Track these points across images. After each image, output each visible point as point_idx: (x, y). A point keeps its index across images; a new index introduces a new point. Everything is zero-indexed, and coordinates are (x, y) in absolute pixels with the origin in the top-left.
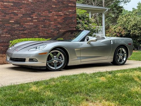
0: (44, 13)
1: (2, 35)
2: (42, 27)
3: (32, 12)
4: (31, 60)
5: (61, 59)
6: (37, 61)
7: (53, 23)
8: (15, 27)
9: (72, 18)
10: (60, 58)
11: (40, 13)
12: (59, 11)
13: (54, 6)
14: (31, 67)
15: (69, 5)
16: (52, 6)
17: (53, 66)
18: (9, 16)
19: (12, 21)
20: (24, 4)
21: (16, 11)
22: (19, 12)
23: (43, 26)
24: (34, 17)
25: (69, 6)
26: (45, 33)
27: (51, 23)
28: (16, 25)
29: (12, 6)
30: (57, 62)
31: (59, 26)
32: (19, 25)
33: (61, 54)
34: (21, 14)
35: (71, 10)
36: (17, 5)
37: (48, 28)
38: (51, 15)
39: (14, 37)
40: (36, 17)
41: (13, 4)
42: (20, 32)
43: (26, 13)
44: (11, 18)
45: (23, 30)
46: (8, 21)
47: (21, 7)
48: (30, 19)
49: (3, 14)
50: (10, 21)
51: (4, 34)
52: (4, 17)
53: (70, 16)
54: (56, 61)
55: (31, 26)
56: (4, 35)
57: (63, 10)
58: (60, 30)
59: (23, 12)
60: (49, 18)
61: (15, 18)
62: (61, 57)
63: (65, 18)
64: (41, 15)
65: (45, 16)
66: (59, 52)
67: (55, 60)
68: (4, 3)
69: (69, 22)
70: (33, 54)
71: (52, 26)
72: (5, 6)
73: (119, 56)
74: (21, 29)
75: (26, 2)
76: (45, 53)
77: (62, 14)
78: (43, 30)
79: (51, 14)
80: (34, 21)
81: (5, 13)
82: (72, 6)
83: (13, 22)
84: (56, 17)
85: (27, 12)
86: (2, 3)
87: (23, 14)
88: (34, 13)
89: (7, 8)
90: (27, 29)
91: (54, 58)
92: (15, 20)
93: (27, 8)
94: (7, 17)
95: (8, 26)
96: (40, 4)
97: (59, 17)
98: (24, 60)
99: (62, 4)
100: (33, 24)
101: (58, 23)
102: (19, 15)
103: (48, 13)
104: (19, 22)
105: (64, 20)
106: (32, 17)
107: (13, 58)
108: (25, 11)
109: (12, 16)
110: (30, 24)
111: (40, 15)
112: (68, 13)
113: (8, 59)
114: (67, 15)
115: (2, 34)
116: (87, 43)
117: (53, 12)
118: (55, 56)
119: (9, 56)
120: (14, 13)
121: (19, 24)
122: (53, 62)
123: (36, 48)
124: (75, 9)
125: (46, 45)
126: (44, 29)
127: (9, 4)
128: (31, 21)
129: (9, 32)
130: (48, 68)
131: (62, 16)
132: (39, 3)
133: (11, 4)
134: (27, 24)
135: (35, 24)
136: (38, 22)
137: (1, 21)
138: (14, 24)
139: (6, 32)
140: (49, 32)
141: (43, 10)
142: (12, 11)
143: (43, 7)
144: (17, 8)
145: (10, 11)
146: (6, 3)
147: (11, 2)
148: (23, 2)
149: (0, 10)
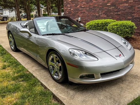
1: (101, 16)
8: (111, 9)
23: (139, 6)
28: (112, 7)
32: (114, 7)
44: (109, 2)
45: (117, 11)
48: (126, 0)
50: (108, 4)
56: (102, 16)
61: (112, 1)
74: (115, 10)
78: (139, 11)
80: (129, 1)
83: (110, 4)
90: (121, 10)
92: (111, 3)
95: (105, 8)
100: (127, 5)
110: (125, 5)
121: (115, 6)
128: (126, 2)
134: (122, 5)
135: (130, 5)
136: (134, 3)
137: (101, 5)
138: (110, 6)
139: (104, 13)
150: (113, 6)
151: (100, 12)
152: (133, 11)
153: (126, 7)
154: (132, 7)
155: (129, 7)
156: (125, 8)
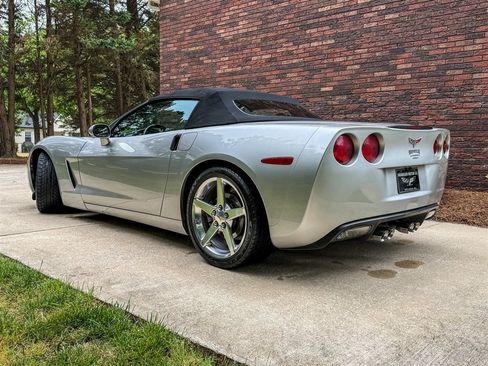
0: (441, 46)
2: (430, 97)
3: (392, 51)
8: (334, 103)
11: (424, 48)
18: (320, 76)
19: (327, 89)
20: (369, 30)
21: (341, 59)
22: (350, 58)
23: (434, 90)
24: (399, 67)
26: (442, 117)
27: (475, 76)
28: (338, 98)
29: (331, 46)
32: (345, 97)
34: (356, 64)
36: (346, 40)
37: (458, 96)
38: (479, 47)
40: (410, 65)
41: (333, 41)
42: (348, 116)
43: (374, 57)
44: (326, 81)
45: (358, 111)
46: (316, 91)
47: (358, 42)
48: (386, 73)
49: (307, 73)
50: (323, 89)
52: (307, 82)
59: (364, 56)
60: (469, 60)
61: (338, 77)
64: (431, 53)
65: (447, 56)
68: (312, 44)
71: (478, 87)
72: (312, 53)
74: (351, 107)
75: (374, 24)
78: (434, 107)
79: (478, 41)
80: (399, 77)
81: (311, 70)
83: (331, 89)
85: (377, 54)
86: (306, 45)
87: (362, 64)
88: (404, 52)
89: (319, 54)
90: (370, 107)
92: (336, 83)
93: (377, 40)
94: (317, 79)
95: (315, 103)
96: (429, 17)
100: (392, 88)
102: (349, 67)
103: (463, 43)
104: (346, 87)
106: (395, 67)
108: (368, 52)
109: (328, 75)
110: (383, 89)
111: (424, 54)
120: (335, 64)
121: (348, 93)
126: (438, 101)
127: (324, 43)
128: (389, 80)
132: (422, 15)
133: (329, 42)
134: (373, 90)
135: (400, 87)
136: (415, 81)
137: (299, 93)
138: (333, 94)
140: (463, 111)
141: (441, 35)
142: (331, 61)
143: (443, 25)
144: (345, 49)
145: (325, 61)
146: (315, 44)
147: (330, 37)
148: (365, 26)
149: (300, 63)
150: (340, 94)
152: (414, 108)
153: (386, 94)
154: (408, 94)
155: (398, 94)
156: (384, 99)
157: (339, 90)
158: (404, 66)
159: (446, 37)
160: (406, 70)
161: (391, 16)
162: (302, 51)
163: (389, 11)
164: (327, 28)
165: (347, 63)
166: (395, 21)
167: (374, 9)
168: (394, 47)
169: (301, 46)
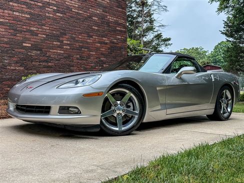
0: (80, 37)
1: (9, 67)
2: (77, 59)
3: (61, 33)
4: (64, 110)
5: (132, 107)
6: (79, 113)
7: (94, 53)
8: (32, 54)
9: (121, 48)
10: (129, 107)
11: (74, 36)
12: (103, 36)
13: (96, 28)
14: (63, 127)
15: (117, 28)
16: (93, 27)
17: (115, 125)
18: (21, 35)
19: (27, 45)
20: (49, 18)
21: (35, 29)
22: (40, 30)
23: (78, 56)
24: (64, 42)
25: (118, 30)
26: (82, 69)
27: (91, 53)
28: (34, 52)
29: (28, 19)
30: (123, 115)
31: (102, 59)
32: (39, 52)
33: (131, 96)
34: (43, 34)
35: (120, 37)
36: (37, 18)
37: (86, 60)
38: (91, 41)
39: (30, 71)
40: (69, 42)
41: (29, 16)
42: (41, 63)
43: (52, 33)
44: (26, 40)
45: (47, 61)
46: (20, 44)
47: (43, 22)
48: (59, 43)
49: (12, 31)
50: (24, 44)
51: (13, 65)
52: (12, 37)
53: (118, 45)
54: (121, 112)
55: (60, 55)
56: (12, 68)
57: (109, 35)
58: (104, 65)
59: (47, 31)
60: (89, 46)
61: (34, 39)
62: (131, 104)
63: (112, 47)
64: (76, 39)
65: (82, 42)
66: (127, 91)
67: (119, 111)
68: (14, 13)
69: (117, 54)
70: (68, 96)
71: (92, 58)
72: (16, 18)
73: (222, 104)
74: (42, 58)
75: (51, 15)
76: (99, 94)
77: (107, 41)
78: (79, 64)
79: (91, 39)
80: (65, 47)
81: (15, 30)
82: (121, 31)
83: (30, 45)
84: (99, 45)
85: (54, 32)
86: (10, 12)
87: (47, 35)
88: (66, 35)
89: (19, 21)
90: (53, 60)
91: (116, 105)
92: (33, 43)
93: (54, 25)
94: (19, 37)
95: (20, 52)
96: (74, 21)
97: (103, 45)
98: (46, 110)
99: (107, 27)
100: (62, 52)
101: (102, 54)
102: (39, 35)
103: (86, 38)
104: (39, 46)
105: (109, 51)
106: (62, 41)
107: (22, 106)
108: (49, 29)
109: (27, 36)
110: (59, 51)
111: (74, 38)
112: (115, 41)
113: (12, 108)
114: (113, 43)
115: (10, 64)
116: (177, 77)
117: (94, 37)
118: (119, 102)
119: (14, 102)
120: (31, 31)
121: (40, 50)
122: (115, 115)
123: (77, 83)
124: (125, 36)
125: (99, 76)
126: (80, 61)
127: (23, 15)
128: (60, 47)
129: (21, 62)
130: (103, 128)
131: (107, 44)
132: (72, 20)
133: (26, 16)
134: (53, 51)
135: (66, 52)
136: (71, 50)
137: (7, 43)
138: (31, 49)
139: (17, 63)
140: (88, 67)
141: (79, 32)
142: (28, 28)
143: (80, 27)
144: (36, 23)
145: (25, 27)
146: (17, 14)
147: (26, 13)
148: (47, 14)
149: (7, 23)
150: (36, 50)
151: (6, 58)
153: (60, 54)
154: (69, 56)
155: (65, 55)
156: (59, 57)
157: (35, 47)
158: (66, 42)
159: (81, 33)
160: (68, 44)
161: (59, 15)
162: (7, 15)
163: (58, 11)
164: (24, 6)
165: (38, 32)
166: (61, 18)
167: (51, 7)
168: (62, 31)
169: (6, 11)
